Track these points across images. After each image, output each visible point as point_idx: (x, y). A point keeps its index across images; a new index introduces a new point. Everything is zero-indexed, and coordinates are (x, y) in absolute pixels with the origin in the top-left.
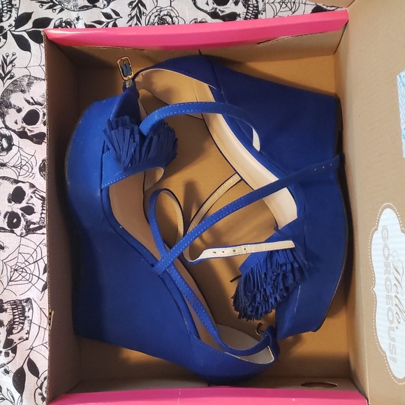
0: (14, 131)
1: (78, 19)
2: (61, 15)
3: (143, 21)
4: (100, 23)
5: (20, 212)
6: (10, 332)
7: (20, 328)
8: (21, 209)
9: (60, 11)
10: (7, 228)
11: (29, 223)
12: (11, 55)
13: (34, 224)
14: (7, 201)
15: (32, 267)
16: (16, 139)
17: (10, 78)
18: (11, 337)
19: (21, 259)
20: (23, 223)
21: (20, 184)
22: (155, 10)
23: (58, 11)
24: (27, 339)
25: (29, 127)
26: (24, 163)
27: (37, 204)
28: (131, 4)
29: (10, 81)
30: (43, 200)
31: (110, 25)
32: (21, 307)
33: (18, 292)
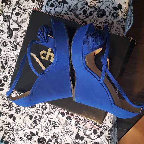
0: (17, 106)
1: (5, 74)
2: (2, 77)
5: (35, 119)
6: (57, 143)
7: (58, 140)
8: (34, 119)
10: (36, 125)
11: (38, 120)
12: (2, 94)
13: (39, 118)
14: (30, 120)
15: (48, 127)
16: (19, 107)
17: (6, 98)
18: (59, 143)
19: (44, 128)
20: (37, 121)
21: (29, 115)
22: (16, 56)
24: (62, 140)
26: (25, 110)
27: (36, 114)
28: (11, 60)
29: (7, 98)
30: (36, 112)
31: (12, 68)
32: (54, 136)
33: (51, 134)
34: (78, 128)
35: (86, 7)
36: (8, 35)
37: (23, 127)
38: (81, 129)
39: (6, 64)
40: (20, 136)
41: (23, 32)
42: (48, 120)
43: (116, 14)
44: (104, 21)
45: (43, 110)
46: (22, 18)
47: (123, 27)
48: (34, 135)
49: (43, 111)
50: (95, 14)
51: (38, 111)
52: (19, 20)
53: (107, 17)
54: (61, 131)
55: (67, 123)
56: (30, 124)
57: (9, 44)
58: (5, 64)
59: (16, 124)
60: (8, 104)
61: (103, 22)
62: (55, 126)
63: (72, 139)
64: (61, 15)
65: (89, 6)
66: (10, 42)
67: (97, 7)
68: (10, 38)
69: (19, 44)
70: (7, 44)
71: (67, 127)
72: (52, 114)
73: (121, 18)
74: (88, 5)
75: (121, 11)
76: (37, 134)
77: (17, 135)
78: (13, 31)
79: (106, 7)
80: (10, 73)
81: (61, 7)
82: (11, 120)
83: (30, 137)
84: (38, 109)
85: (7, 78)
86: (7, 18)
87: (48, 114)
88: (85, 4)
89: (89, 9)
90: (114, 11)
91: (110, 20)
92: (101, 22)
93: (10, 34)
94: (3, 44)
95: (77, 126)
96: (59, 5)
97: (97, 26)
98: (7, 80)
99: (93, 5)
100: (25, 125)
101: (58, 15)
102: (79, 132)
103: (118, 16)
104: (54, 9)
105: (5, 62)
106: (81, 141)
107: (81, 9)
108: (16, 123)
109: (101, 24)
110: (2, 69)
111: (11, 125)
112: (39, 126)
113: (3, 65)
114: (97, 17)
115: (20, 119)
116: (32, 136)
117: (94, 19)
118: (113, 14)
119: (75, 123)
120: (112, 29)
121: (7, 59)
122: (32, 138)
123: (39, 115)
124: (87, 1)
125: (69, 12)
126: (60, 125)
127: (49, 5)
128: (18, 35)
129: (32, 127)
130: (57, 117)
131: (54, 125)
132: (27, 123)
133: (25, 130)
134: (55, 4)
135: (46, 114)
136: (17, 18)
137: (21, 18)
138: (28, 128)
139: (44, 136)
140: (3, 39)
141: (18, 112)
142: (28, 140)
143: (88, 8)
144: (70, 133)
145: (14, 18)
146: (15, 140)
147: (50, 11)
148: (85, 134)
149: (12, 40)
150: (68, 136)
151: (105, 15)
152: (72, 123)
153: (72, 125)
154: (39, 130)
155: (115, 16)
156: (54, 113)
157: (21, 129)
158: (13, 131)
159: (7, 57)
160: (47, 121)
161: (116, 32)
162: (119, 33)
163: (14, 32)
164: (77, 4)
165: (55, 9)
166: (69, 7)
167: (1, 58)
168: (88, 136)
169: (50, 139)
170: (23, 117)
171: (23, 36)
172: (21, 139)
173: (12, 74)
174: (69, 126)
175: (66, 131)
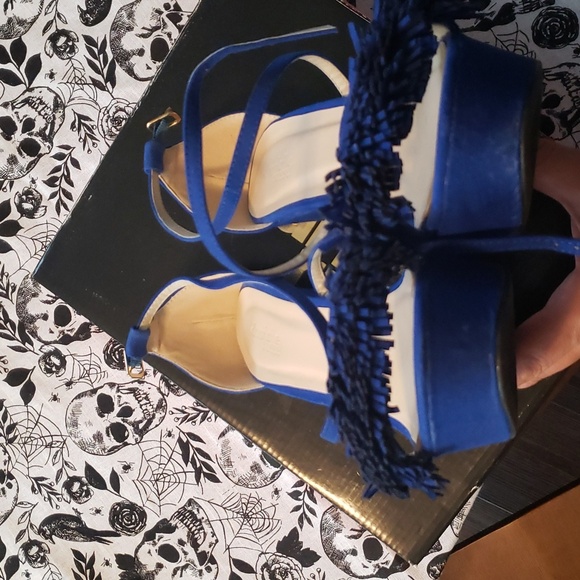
0: (55, 342)
1: (33, 181)
2: (15, 189)
3: (98, 136)
4: (57, 169)
5: (119, 420)
6: (195, 546)
7: (202, 535)
8: (118, 415)
9: (11, 186)
10: (118, 444)
11: (135, 425)
13: (141, 422)
14: (99, 418)
15: (170, 466)
16: (61, 348)
17: (13, 291)
18: (200, 549)
19: (154, 466)
20: (130, 428)
21: (99, 392)
22: (102, 115)
23: (8, 187)
24: (217, 541)
25: (67, 327)
26: (87, 368)
27: (129, 400)
28: (73, 126)
29: (15, 294)
30: (132, 391)
31: (69, 164)
32: (188, 514)
33: (175, 500)
34: (301, 511)
36: (87, 2)
37: (60, 439)
38: (316, 521)
39: (49, 139)
40: (35, 473)
41: (163, 9)
42: (180, 440)
44: (560, 66)
45: (164, 389)
48: (101, 485)
49: (163, 395)
50: (526, 21)
51: (144, 388)
53: (579, 52)
54: (225, 502)
55: (259, 477)
56: (95, 433)
57: (81, 45)
58: (42, 134)
59: (31, 417)
60: (14, 317)
61: (554, 71)
62: (205, 472)
63: (265, 547)
66: (89, 40)
68: (95, 23)
69: (127, 59)
70: (70, 44)
71: (253, 492)
72: (203, 419)
76: (116, 485)
77: (25, 463)
80: (57, 183)
82: (12, 395)
83: (81, 487)
84: (147, 379)
85: (37, 203)
87: (184, 412)
92: (545, 70)
93: (97, 2)
94: (54, 39)
95: (300, 503)
98: (36, 209)
100: (70, 429)
102: (301, 527)
105: (46, 128)
106: (300, 566)
108: (30, 410)
110: (25, 154)
111: (6, 412)
112: (130, 454)
113: (34, 137)
114: (531, 37)
115: (55, 398)
116: (91, 487)
117: (516, 45)
119: (295, 486)
121: (58, 115)
122: (86, 496)
123: (144, 407)
126: (227, 475)
128: (136, 17)
129: (98, 446)
130: (223, 439)
131: (198, 465)
132: (82, 427)
133: (65, 450)
135: (175, 411)
138: (83, 446)
139: (145, 500)
140: (59, 16)
142: (67, 496)
144: (262, 521)
146: (13, 482)
148: (327, 544)
149: (101, 31)
150: (247, 530)
151: (574, 39)
152: (278, 483)
153: (276, 492)
156: (213, 418)
157: (50, 446)
158: (10, 441)
159: (58, 105)
160: (173, 442)
167: (30, 105)
168: (337, 557)
169: (164, 521)
170: (67, 395)
171: (156, 28)
172: (38, 485)
173: (64, 191)
174: (266, 493)
175: (244, 508)
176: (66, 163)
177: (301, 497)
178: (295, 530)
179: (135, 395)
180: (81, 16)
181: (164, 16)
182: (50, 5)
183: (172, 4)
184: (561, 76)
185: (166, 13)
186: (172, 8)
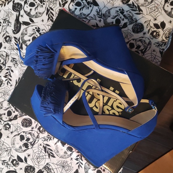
0: (8, 121)
3: (18, 63)
4: (7, 73)
5: (26, 142)
8: (26, 141)
10: (26, 149)
11: (31, 143)
13: (32, 142)
14: (21, 142)
15: (41, 154)
16: (9, 123)
19: (37, 154)
20: (29, 144)
21: (20, 134)
22: (19, 58)
25: (11, 117)
26: (17, 127)
27: (29, 136)
28: (11, 61)
30: (30, 133)
31: (10, 71)
32: (47, 167)
33: (43, 164)
34: (79, 164)
35: (120, 16)
36: (14, 28)
37: (10, 149)
38: (83, 166)
39: (5, 65)
40: (3, 159)
41: (35, 29)
42: (44, 146)
43: (157, 33)
44: (140, 38)
45: (39, 132)
46: (37, 11)
47: (161, 51)
48: (22, 161)
49: (38, 134)
50: (130, 27)
51: (33, 132)
52: (33, 13)
53: (144, 34)
54: (57, 163)
55: (66, 155)
56: (20, 146)
57: (13, 40)
58: (3, 64)
59: (1, 143)
61: (138, 39)
62: (51, 155)
64: (87, 19)
65: (124, 16)
66: (15, 38)
67: (135, 19)
68: (16, 33)
69: (26, 42)
70: (10, 39)
71: (65, 160)
72: (50, 140)
73: (162, 39)
74: (124, 14)
75: (164, 31)
76: (26, 161)
78: (22, 25)
79: (146, 22)
80: (7, 77)
81: (89, 9)
83: (16, 162)
84: (34, 129)
85: (2, 82)
86: (18, 6)
87: (44, 138)
88: (120, 12)
89: (125, 19)
90: (154, 28)
91: (147, 39)
92: (136, 39)
93: (17, 28)
94: (5, 38)
95: (78, 161)
96: (87, 5)
97: (130, 42)
98: (1, 84)
99: (130, 16)
100: (12, 146)
101: (84, 18)
102: (79, 168)
103: (158, 36)
104: (80, 9)
105: (4, 62)
107: (114, 17)
108: (1, 141)
109: (135, 41)
112: (29, 151)
114: (132, 31)
115: (8, 137)
116: (19, 162)
117: (128, 33)
118: (153, 32)
119: (77, 157)
120: (147, 50)
121: (7, 58)
122: (18, 165)
123: (33, 138)
124: (124, 9)
125: (98, 17)
126: (57, 155)
127: (74, 2)
128: (28, 31)
129: (20, 150)
130: (56, 145)
131: (49, 153)
132: (16, 145)
133: (11, 152)
134: (83, 3)
135: (42, 138)
136: (31, 10)
137: (35, 10)
138: (16, 150)
139: (34, 164)
140: (7, 32)
141: (7, 129)
142: (12, 165)
143: (123, 17)
144: (68, 168)
145: (26, 9)
147: (75, 11)
148: (86, 172)
149: (18, 35)
150: (64, 171)
151: (143, 31)
152: (72, 156)
153: (72, 159)
154: (29, 155)
155: (154, 35)
156: (53, 139)
157: (7, 151)
159: (7, 55)
160: (42, 147)
161: (152, 55)
162: (155, 58)
163: (23, 27)
164: (110, 10)
165: (82, 9)
166: (100, 11)
169: (40, 170)
170: (11, 136)
171: (33, 34)
172: (4, 162)
173: (9, 79)
174: (68, 160)
175: (63, 164)
176: (9, 71)
177: (78, 160)
178: (77, 170)
179: (30, 135)
180: (13, 32)
181: (35, 31)
182: (4, 29)
183: (37, 27)
184: (140, 40)
185: (36, 30)
186: (37, 28)
